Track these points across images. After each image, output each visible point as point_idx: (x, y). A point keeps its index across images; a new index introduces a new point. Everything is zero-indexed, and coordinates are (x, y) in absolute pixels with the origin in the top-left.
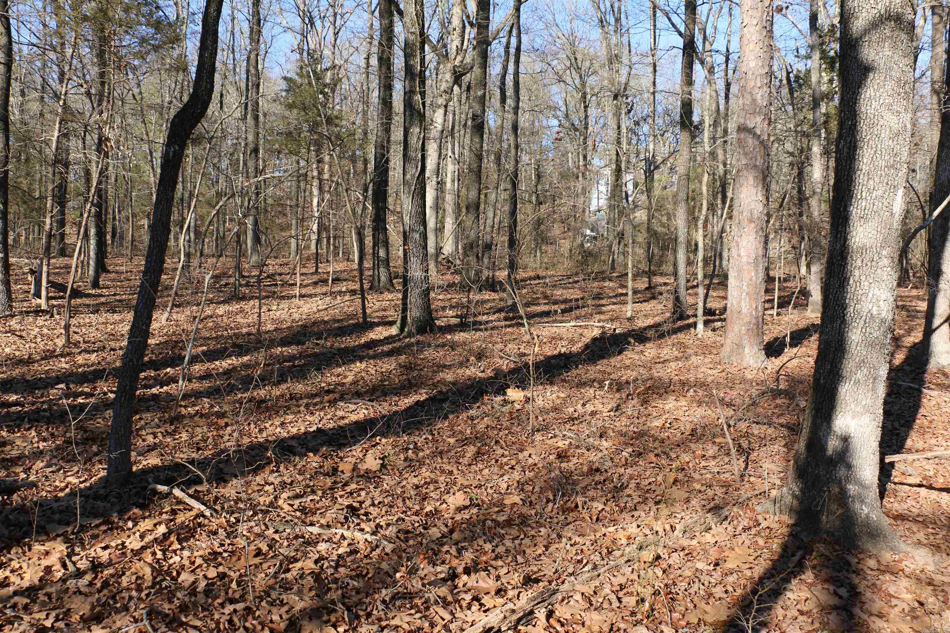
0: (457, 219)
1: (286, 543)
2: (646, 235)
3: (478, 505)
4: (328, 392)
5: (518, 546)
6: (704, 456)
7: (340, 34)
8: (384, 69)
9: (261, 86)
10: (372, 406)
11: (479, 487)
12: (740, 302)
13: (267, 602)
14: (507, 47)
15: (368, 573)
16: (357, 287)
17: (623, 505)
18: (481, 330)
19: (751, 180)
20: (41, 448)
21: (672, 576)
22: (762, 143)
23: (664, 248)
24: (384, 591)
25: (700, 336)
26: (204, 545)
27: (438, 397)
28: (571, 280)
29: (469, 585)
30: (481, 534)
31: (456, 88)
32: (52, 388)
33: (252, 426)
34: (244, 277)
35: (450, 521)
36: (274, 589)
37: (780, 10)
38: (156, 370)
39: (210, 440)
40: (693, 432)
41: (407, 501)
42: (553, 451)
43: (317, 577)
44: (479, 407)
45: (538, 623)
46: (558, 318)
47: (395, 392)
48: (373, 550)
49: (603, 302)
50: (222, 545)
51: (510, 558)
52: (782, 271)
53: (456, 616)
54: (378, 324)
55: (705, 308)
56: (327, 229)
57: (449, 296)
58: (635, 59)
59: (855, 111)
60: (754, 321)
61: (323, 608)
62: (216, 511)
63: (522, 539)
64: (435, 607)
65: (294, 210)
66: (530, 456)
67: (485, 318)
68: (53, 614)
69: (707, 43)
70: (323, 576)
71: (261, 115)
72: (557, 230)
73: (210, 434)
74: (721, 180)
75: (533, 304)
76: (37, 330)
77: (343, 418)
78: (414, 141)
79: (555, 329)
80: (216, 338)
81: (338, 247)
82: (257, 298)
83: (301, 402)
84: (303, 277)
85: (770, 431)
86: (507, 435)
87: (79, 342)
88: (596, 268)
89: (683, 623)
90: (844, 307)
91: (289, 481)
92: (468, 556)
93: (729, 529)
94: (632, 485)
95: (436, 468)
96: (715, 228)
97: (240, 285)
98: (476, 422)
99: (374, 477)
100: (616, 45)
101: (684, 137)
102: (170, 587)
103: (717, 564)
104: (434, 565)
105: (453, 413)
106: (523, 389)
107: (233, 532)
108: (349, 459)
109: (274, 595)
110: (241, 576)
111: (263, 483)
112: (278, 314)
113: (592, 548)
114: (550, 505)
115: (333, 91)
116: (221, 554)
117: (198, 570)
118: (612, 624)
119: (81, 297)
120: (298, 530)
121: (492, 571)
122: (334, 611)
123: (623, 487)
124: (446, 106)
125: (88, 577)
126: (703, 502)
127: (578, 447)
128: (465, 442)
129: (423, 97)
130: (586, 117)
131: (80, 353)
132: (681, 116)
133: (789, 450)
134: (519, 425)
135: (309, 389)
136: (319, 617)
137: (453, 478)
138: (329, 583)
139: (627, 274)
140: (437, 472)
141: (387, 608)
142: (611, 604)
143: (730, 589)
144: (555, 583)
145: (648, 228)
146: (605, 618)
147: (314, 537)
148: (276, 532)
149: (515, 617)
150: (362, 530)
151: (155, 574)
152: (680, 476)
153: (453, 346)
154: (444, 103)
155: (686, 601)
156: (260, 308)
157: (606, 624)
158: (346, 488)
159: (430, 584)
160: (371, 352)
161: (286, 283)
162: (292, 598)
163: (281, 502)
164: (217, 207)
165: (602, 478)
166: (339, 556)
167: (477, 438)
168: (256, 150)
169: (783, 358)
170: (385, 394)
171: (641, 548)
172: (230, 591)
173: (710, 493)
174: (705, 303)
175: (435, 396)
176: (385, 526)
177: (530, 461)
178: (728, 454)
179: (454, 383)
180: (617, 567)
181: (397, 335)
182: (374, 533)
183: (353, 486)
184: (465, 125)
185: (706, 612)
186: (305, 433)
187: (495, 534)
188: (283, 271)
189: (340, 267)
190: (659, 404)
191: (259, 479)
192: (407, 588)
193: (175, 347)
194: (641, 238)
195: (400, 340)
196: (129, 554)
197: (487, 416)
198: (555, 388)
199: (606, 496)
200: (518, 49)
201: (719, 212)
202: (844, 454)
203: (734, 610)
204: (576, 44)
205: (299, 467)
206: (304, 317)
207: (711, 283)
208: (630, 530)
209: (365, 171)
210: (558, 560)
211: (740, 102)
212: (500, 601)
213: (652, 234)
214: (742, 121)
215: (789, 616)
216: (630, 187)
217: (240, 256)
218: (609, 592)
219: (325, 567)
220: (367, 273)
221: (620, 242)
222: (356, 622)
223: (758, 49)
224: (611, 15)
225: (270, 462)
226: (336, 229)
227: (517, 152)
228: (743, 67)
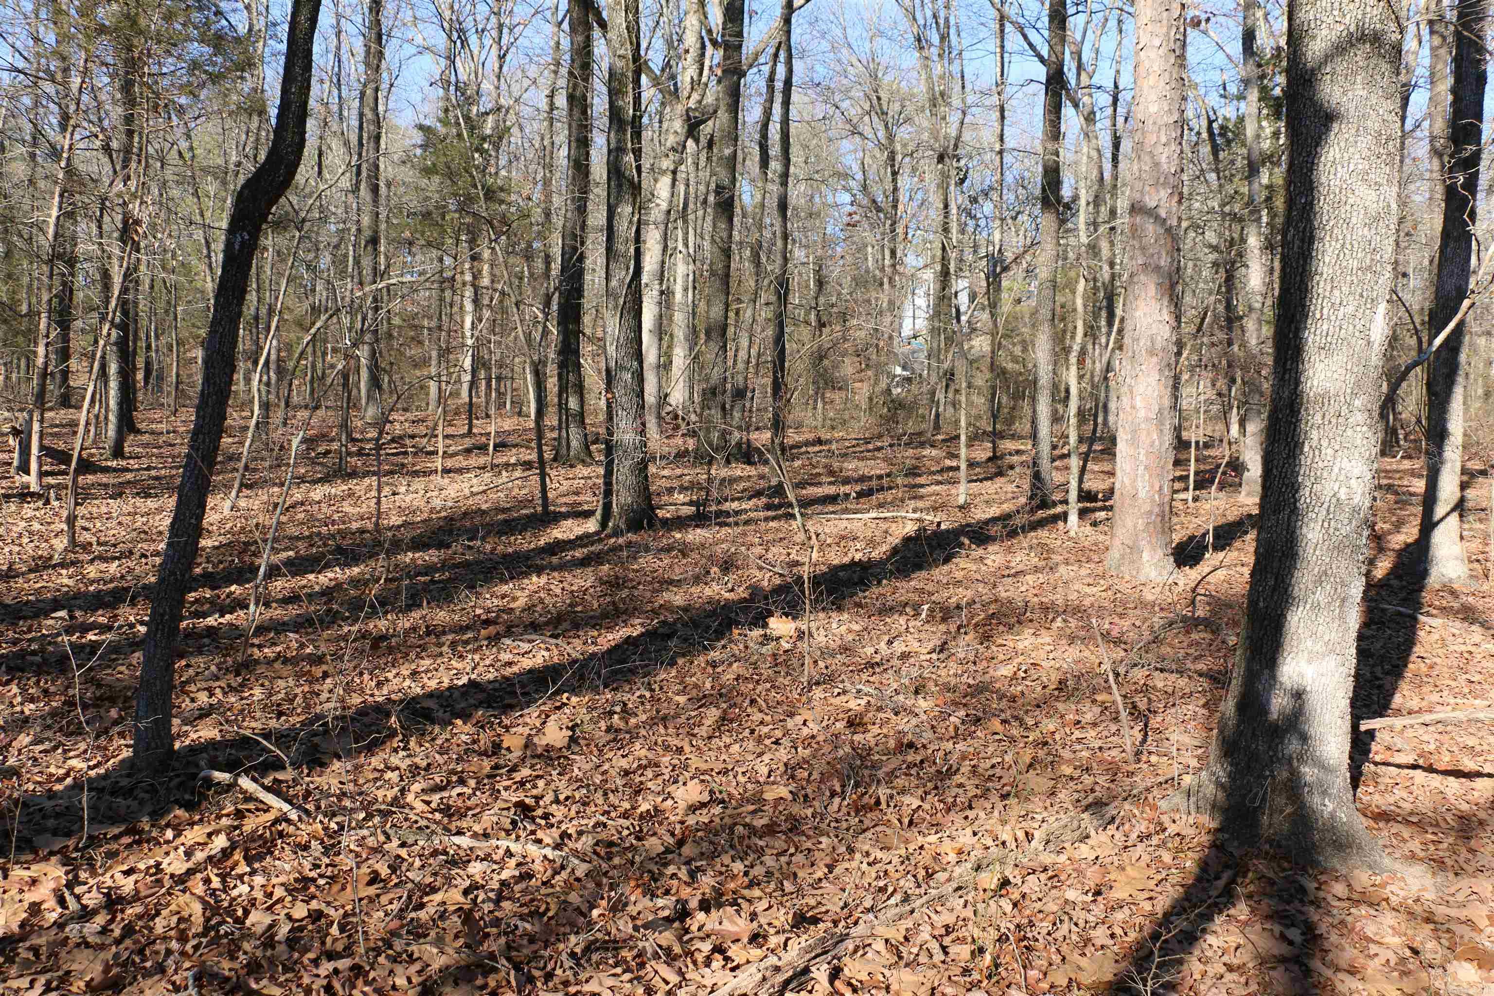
0: (691, 349)
1: (418, 863)
2: (988, 375)
3: (723, 801)
4: (487, 622)
5: (785, 866)
6: (1079, 722)
7: (508, 57)
8: (576, 113)
9: (383, 139)
10: (557, 645)
11: (726, 772)
12: (1135, 481)
13: (388, 957)
14: (771, 79)
15: (548, 909)
16: (533, 456)
17: (950, 800)
18: (728, 525)
19: (1152, 290)
20: (27, 713)
21: (1028, 912)
22: (1169, 230)
23: (1017, 396)
24: (573, 939)
25: (1072, 533)
26: (287, 867)
27: (661, 630)
28: (870, 446)
29: (708, 928)
30: (726, 848)
31: (690, 144)
32: (47, 616)
33: (366, 677)
34: (354, 440)
35: (678, 826)
36: (400, 936)
37: (1196, 23)
38: (213, 588)
39: (299, 700)
40: (1062, 685)
41: (611, 795)
42: (841, 716)
43: (467, 916)
44: (724, 647)
45: (817, 987)
46: (850, 506)
47: (593, 622)
48: (556, 873)
49: (921, 480)
50: (316, 866)
51: (772, 886)
52: (1201, 432)
53: (687, 976)
54: (566, 516)
55: (1080, 490)
56: (487, 366)
57: (679, 472)
58: (971, 99)
59: (1311, 182)
60: (1156, 510)
61: (477, 966)
62: (307, 812)
63: (792, 855)
64: (653, 963)
65: (435, 335)
66: (804, 724)
67: (735, 505)
68: (42, 980)
69: (1084, 75)
70: (477, 915)
71: (382, 184)
72: (848, 368)
73: (298, 691)
74: (1105, 289)
75: (811, 484)
76: (23, 524)
77: (510, 664)
78: (624, 228)
79: (845, 523)
80: (310, 537)
81: (505, 394)
82: (374, 474)
83: (443, 639)
84: (448, 442)
85: (1182, 682)
86: (768, 690)
87: (91, 544)
88: (911, 426)
89: (1045, 986)
90: (1294, 488)
91: (424, 764)
92: (707, 881)
93: (1117, 837)
94: (966, 768)
95: (656, 743)
96: (1098, 365)
97: (349, 454)
98: (719, 670)
99: (559, 758)
100: (942, 77)
101: (1048, 221)
102: (233, 933)
103: (1098, 893)
104: (653, 895)
105: (684, 656)
106: (794, 618)
107: (333, 846)
108: (520, 729)
109: (398, 945)
110: (346, 915)
111: (382, 767)
112: (408, 499)
113: (901, 868)
114: (837, 800)
115: (497, 148)
116: (314, 880)
117: (278, 906)
118: (933, 989)
119: (94, 472)
120: (436, 842)
121: (745, 905)
122: (495, 970)
123: (951, 772)
124: (674, 172)
125: (101, 919)
126: (1077, 796)
127: (880, 709)
128: (702, 701)
129: (638, 157)
130: (895, 189)
131: (92, 561)
132: (1044, 190)
133: (1212, 712)
134: (788, 674)
135: (457, 618)
136: (470, 980)
137: (683, 758)
138: (486, 926)
139: (958, 437)
140: (658, 749)
141: (578, 964)
142: (931, 957)
143: (1118, 931)
144: (843, 923)
145: (992, 364)
146: (921, 979)
147: (462, 854)
148: (403, 845)
149: (780, 978)
150: (539, 841)
151: (208, 914)
152: (1041, 754)
153: (684, 550)
154: (672, 167)
155: (1049, 952)
156: (379, 491)
157: (923, 989)
158: (514, 775)
159: (646, 926)
160: (555, 560)
161: (421, 450)
162: (427, 950)
163: (410, 798)
164: (313, 331)
165: (919, 758)
166: (503, 883)
167: (721, 695)
168: (374, 241)
169: (1203, 568)
170: (576, 626)
171: (978, 868)
172: (329, 940)
173: (1088, 780)
174: (1081, 481)
175: (656, 630)
176: (575, 836)
177: (805, 731)
178: (1116, 719)
179: (686, 609)
180: (941, 899)
181: (597, 533)
182: (558, 847)
183: (525, 772)
184: (705, 201)
185: (1080, 968)
186: (450, 688)
187: (749, 847)
188: (416, 431)
189: (508, 424)
190: (1009, 640)
191: (376, 761)
192: (609, 934)
193: (245, 551)
194: (981, 379)
195: (600, 540)
196: (167, 883)
197: (738, 660)
198: (846, 616)
199: (925, 786)
200: (788, 83)
201: (1103, 340)
202: (1297, 718)
203: (1124, 964)
204: (880, 75)
205: (439, 742)
206: (450, 504)
207: (1090, 450)
208: (962, 840)
209: (547, 274)
210: (848, 887)
211: (1136, 168)
212: (756, 953)
213: (998, 372)
214: (1137, 196)
215: (1210, 974)
216: (963, 299)
217: (348, 408)
218: (929, 938)
219: (479, 900)
220: (550, 435)
221: (947, 386)
222: (529, 987)
223: (1162, 84)
224: (934, 30)
225: (393, 734)
226: (501, 365)
227: (786, 244)
228: (1139, 113)
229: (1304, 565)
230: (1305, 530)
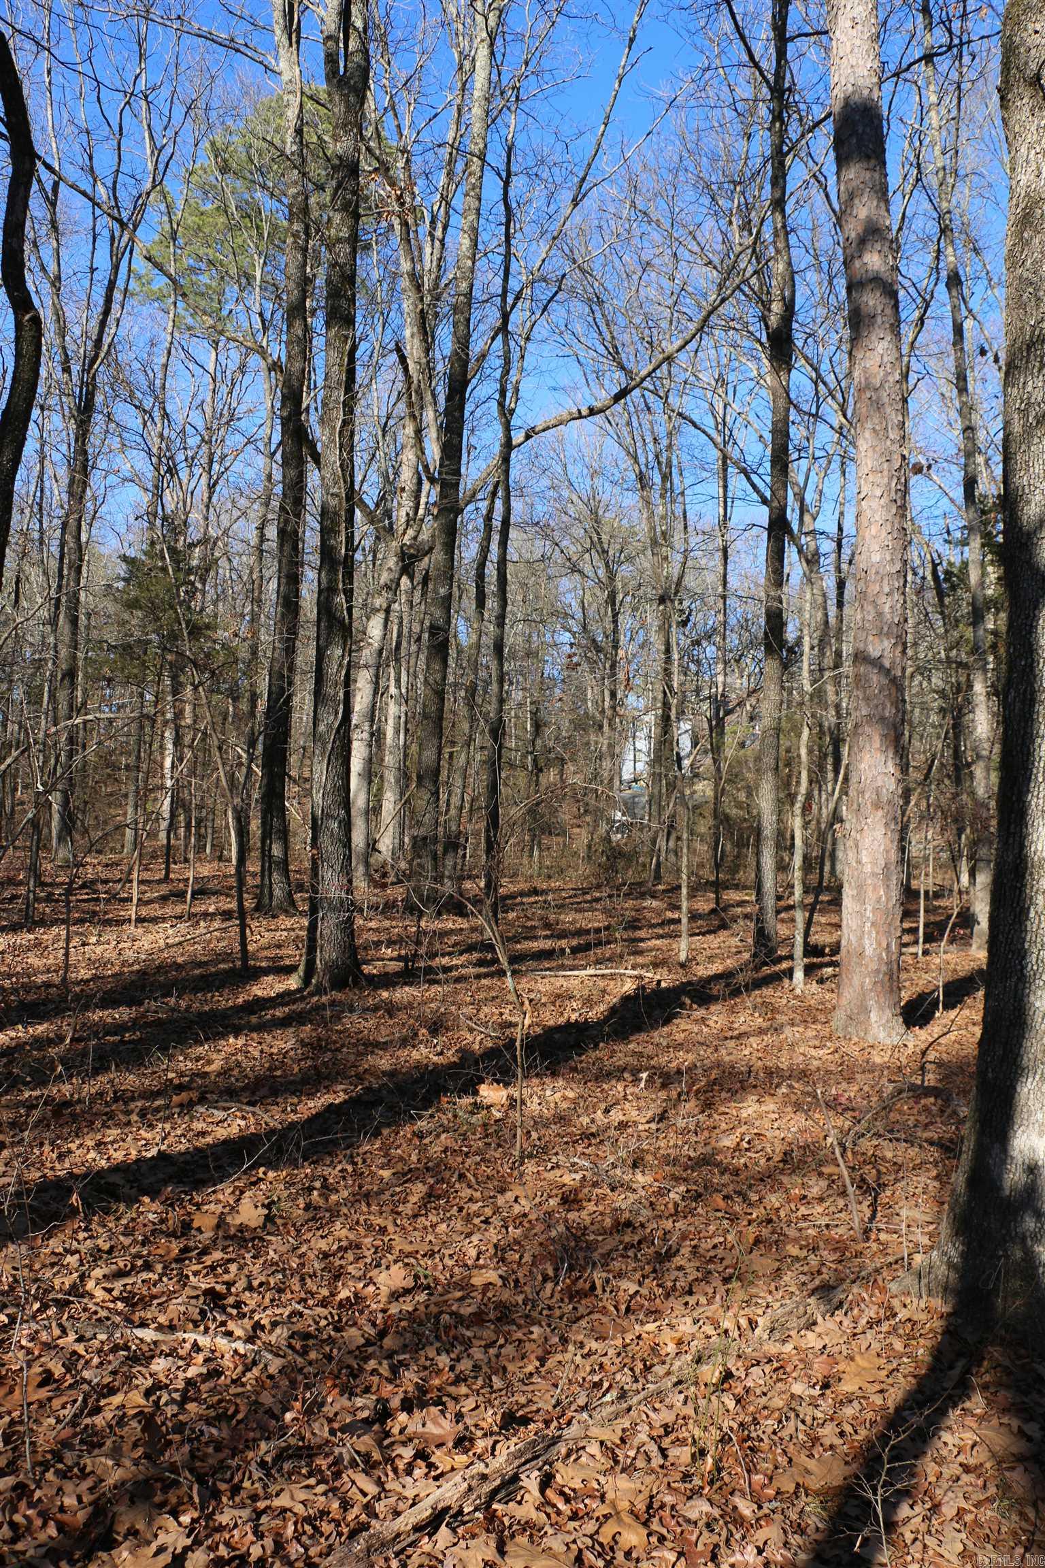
0: (402, 794)
1: (96, 1361)
2: (711, 822)
3: (428, 1287)
4: (180, 1088)
5: (493, 1359)
6: (805, 1197)
7: (218, 488)
8: (287, 548)
9: (84, 570)
10: (254, 1114)
11: (431, 1254)
12: (861, 938)
13: (57, 1472)
14: (488, 518)
15: (237, 1411)
16: (233, 905)
17: (669, 1284)
18: (438, 982)
19: (877, 742)
21: (752, 1409)
22: (893, 681)
23: (741, 844)
24: (263, 1446)
25: (798, 991)
27: (366, 1098)
28: (588, 897)
29: (410, 1430)
30: (432, 1339)
31: (405, 581)
33: (47, 1148)
34: (43, 884)
35: (380, 1316)
36: (71, 1447)
37: (918, 469)
40: (786, 1157)
41: (308, 1281)
42: (555, 1192)
43: (147, 1420)
44: (432, 1116)
45: (527, 1497)
46: (566, 962)
47: (292, 1088)
48: (248, 1369)
49: (642, 934)
51: (480, 1382)
52: (930, 880)
53: (387, 1487)
54: (266, 972)
55: (806, 943)
56: (186, 808)
57: (387, 923)
58: (694, 540)
59: (1031, 645)
60: (884, 968)
61: (157, 1480)
63: (501, 1346)
64: (350, 1472)
65: (134, 774)
66: (516, 1201)
67: (445, 961)
69: (807, 519)
70: (158, 1420)
71: (82, 617)
72: (566, 814)
74: (831, 733)
75: (526, 938)
77: (203, 1134)
78: (333, 670)
79: (561, 981)
81: (205, 837)
82: (63, 922)
83: (132, 1106)
84: (143, 887)
85: (913, 1152)
86: (477, 1164)
88: (631, 876)
89: (770, 1492)
90: (1022, 954)
91: (106, 1247)
92: (410, 1377)
93: (845, 1323)
94: (685, 1251)
95: (358, 1223)
96: (824, 811)
97: (37, 899)
98: (426, 1141)
99: (253, 1239)
100: (663, 518)
101: (771, 667)
103: (825, 1386)
104: (352, 1394)
105: (389, 1125)
106: (507, 1085)
107: (3, 1341)
108: (212, 1207)
109: (69, 1457)
111: (61, 1250)
112: (99, 950)
113: (617, 1361)
114: (549, 1286)
115: (203, 581)
118: (652, 1497)
120: (118, 1335)
121: (450, 1404)
122: (176, 1483)
123: (670, 1254)
124: (388, 611)
126: (803, 1278)
127: (595, 1184)
128: (407, 1176)
129: (349, 598)
130: (615, 631)
132: (766, 633)
133: (943, 1184)
134: (499, 1146)
135: (147, 1082)
136: (148, 1497)
137: (386, 1239)
138: (168, 1433)
139: (679, 887)
140: (360, 1228)
141: (268, 1475)
142: (649, 1460)
143: (848, 1429)
144: (555, 1424)
145: (715, 810)
146: (639, 1486)
147: (145, 1348)
148: (80, 1339)
149: (487, 1488)
150: (229, 1334)
152: (765, 1232)
153: (391, 1009)
154: (385, 606)
155: (774, 1454)
156: (68, 940)
157: (641, 1497)
158: (205, 1258)
159: (343, 1429)
160: (254, 1019)
161: (114, 896)
162: (101, 1462)
163: (90, 1285)
165: (636, 1238)
166: (189, 1382)
167: (428, 1169)
168: (71, 674)
169: (935, 1029)
170: (276, 1092)
171: (698, 1361)
173: (814, 1261)
174: (807, 934)
175: (359, 1096)
176: (268, 1327)
177: (517, 1209)
178: (843, 1194)
179: (392, 1074)
180: (660, 1395)
181: (299, 990)
182: (250, 1339)
183: (217, 1255)
184: (419, 640)
185: (808, 1471)
186: (138, 1161)
187: (455, 1338)
188: (110, 876)
189: (205, 870)
190: (732, 1109)
191: (55, 1244)
192: (302, 1438)
194: (703, 827)
195: (303, 998)
197: (446, 1131)
198: (560, 1082)
199: (643, 1269)
200: (506, 523)
201: (830, 786)
202: (1029, 1195)
203: (854, 1466)
204: (600, 513)
205: (124, 1221)
206: (143, 957)
207: (816, 902)
208: (682, 1328)
209: (252, 714)
210: (561, 1383)
211: (859, 617)
212: (462, 1459)
213: (722, 820)
214: (861, 646)
215: (946, 1475)
216: (685, 743)
217: (38, 848)
218: (646, 1439)
219: (163, 1401)
220: (250, 881)
221: (669, 834)
222: (213, 1503)
223: (884, 534)
224: (656, 471)
225: (74, 1211)
226: (200, 807)
227: (501, 687)
228: (861, 561)
229: (1033, 1034)
230: (1032, 998)
